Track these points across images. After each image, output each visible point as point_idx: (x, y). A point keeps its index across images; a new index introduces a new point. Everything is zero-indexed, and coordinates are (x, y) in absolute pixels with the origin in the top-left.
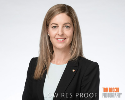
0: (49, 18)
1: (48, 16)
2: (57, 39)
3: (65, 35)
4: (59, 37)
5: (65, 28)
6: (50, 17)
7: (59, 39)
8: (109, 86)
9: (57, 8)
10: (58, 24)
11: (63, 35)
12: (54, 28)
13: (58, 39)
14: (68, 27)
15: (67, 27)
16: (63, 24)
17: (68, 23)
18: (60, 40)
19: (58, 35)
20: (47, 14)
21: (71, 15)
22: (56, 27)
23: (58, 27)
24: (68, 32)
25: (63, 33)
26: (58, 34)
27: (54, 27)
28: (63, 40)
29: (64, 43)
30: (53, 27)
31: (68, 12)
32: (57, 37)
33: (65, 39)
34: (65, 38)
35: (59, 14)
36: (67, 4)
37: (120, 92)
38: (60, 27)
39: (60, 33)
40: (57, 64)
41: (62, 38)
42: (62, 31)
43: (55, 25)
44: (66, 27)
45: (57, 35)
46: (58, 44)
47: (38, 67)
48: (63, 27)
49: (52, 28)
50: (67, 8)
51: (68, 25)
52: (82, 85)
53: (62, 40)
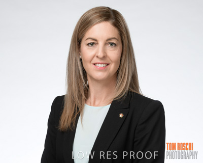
0: (82, 29)
1: (81, 25)
2: (94, 64)
3: (108, 59)
4: (98, 61)
5: (109, 47)
6: (84, 27)
7: (99, 63)
8: (177, 141)
9: (96, 13)
10: (98, 39)
11: (104, 57)
12: (90, 45)
13: (97, 63)
14: (114, 45)
15: (112, 44)
16: (106, 39)
17: (115, 38)
18: (100, 65)
19: (97, 57)
20: (78, 23)
21: (119, 25)
22: (93, 43)
23: (98, 44)
24: (113, 54)
25: (105, 54)
26: (96, 55)
27: (90, 43)
28: (104, 65)
29: (105, 71)
30: (88, 44)
31: (114, 21)
32: (96, 60)
33: (108, 64)
34: (108, 62)
35: (100, 22)
36: (113, 8)
37: (195, 149)
38: (101, 44)
39: (101, 54)
40: (94, 105)
41: (103, 64)
42: (104, 51)
43: (92, 41)
44: (109, 45)
45: (95, 58)
46: (97, 73)
47: (66, 111)
48: (106, 44)
49: (87, 46)
50: (112, 14)
51: (114, 41)
52: (135, 140)
53: (102, 65)
